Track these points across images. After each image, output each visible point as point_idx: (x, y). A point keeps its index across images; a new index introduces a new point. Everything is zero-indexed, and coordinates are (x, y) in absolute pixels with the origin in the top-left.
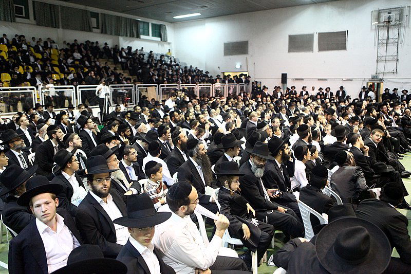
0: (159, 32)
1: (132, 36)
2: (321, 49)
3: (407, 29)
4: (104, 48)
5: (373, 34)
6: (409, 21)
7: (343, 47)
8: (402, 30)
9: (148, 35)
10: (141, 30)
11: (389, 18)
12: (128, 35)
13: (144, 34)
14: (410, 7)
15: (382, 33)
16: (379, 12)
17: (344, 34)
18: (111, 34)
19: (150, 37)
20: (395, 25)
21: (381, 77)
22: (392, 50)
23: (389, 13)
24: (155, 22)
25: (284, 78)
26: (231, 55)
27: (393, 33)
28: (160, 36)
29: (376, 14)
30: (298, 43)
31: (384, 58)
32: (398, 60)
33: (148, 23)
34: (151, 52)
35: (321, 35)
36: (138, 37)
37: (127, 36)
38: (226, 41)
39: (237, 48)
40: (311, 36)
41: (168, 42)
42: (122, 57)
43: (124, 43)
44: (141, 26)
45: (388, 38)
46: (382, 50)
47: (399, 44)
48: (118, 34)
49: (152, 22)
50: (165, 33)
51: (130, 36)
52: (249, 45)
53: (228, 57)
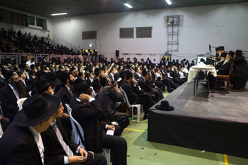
0: (42, 24)
2: (138, 37)
3: (182, 27)
5: (165, 29)
6: (183, 23)
7: (150, 36)
8: (180, 28)
9: (34, 25)
10: (29, 22)
11: (173, 21)
12: (20, 24)
13: (31, 24)
14: (183, 15)
15: (170, 29)
16: (168, 17)
17: (150, 29)
18: (7, 22)
19: (35, 27)
20: (176, 25)
21: (170, 53)
22: (175, 38)
23: (173, 18)
24: (38, 17)
25: (117, 53)
26: (87, 39)
27: (175, 29)
28: (42, 26)
29: (166, 18)
30: (126, 33)
31: (171, 43)
32: (178, 44)
33: (34, 18)
34: (35, 35)
35: (138, 29)
36: (27, 26)
37: (18, 24)
38: (84, 30)
39: (90, 35)
40: (132, 29)
41: (48, 30)
42: (14, 37)
43: (16, 29)
44: (29, 19)
45: (173, 32)
46: (170, 38)
47: (179, 35)
48: (12, 22)
49: (36, 17)
50: (46, 25)
51: (21, 25)
52: (97, 33)
53: (85, 40)
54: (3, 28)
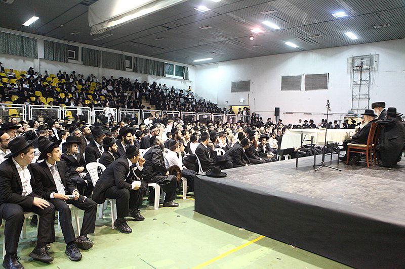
0: (182, 72)
1: (158, 74)
2: (306, 89)
3: (377, 73)
4: (135, 83)
5: (349, 77)
6: (378, 66)
7: (325, 87)
8: (372, 74)
9: (173, 74)
10: (167, 70)
11: (362, 63)
12: (155, 74)
13: (169, 73)
14: (378, 55)
15: (356, 76)
16: (354, 59)
17: (326, 76)
18: (141, 73)
19: (174, 76)
20: (367, 69)
21: (356, 113)
22: (364, 90)
23: (362, 59)
24: (179, 64)
25: (277, 111)
26: (237, 92)
27: (365, 76)
28: (183, 76)
29: (350, 61)
30: (289, 83)
31: (358, 97)
32: (369, 99)
33: (173, 65)
34: (173, 87)
35: (308, 77)
36: (163, 75)
37: (154, 74)
38: (233, 81)
39: (242, 86)
40: (300, 77)
41: (190, 79)
42: (147, 90)
43: (151, 80)
44: (167, 67)
45: (361, 80)
46: (357, 89)
47: (371, 87)
48: (146, 73)
49: (176, 64)
50: (187, 73)
51: (157, 75)
52: (251, 84)
53: (234, 93)
54: (136, 80)
